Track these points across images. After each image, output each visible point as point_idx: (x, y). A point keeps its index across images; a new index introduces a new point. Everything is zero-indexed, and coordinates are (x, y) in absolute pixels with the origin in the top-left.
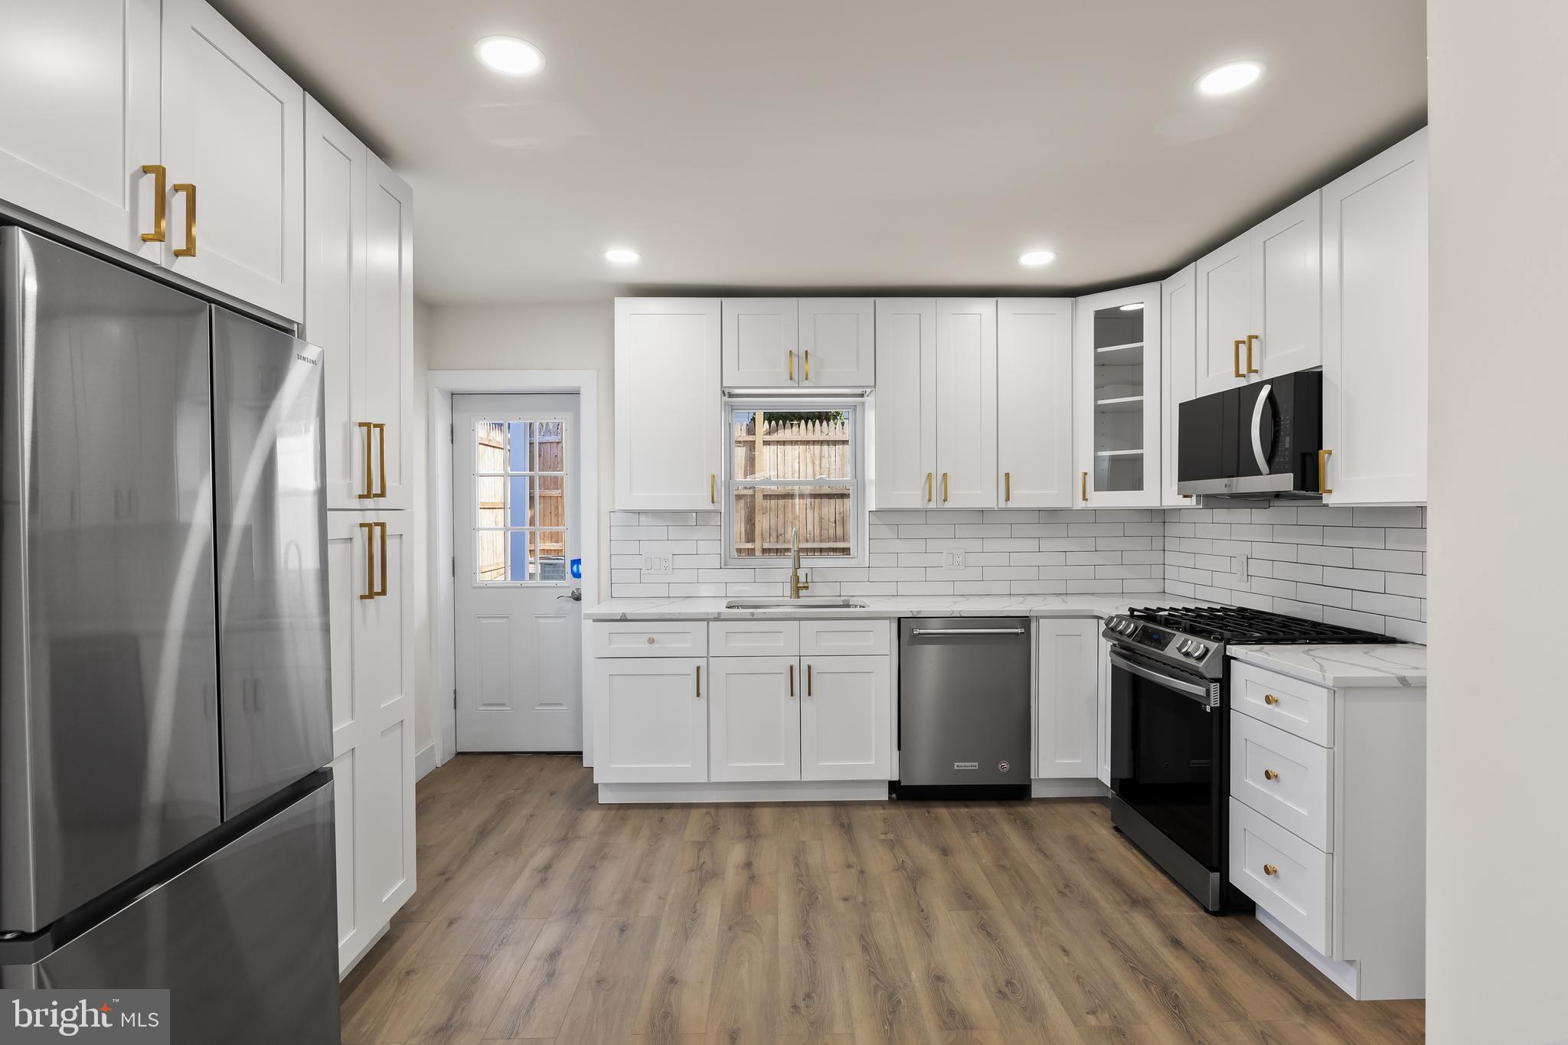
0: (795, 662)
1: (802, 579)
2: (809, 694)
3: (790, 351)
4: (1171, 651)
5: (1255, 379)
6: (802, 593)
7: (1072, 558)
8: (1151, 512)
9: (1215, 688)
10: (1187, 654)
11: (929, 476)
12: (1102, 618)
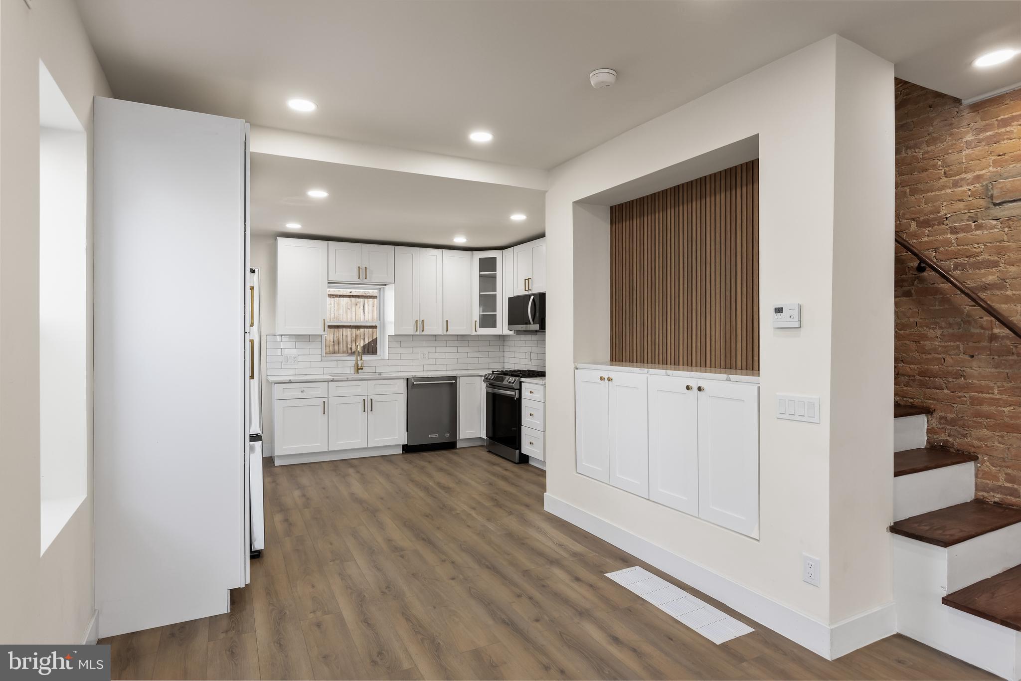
0: (365, 398)
1: (360, 365)
2: (372, 411)
3: (359, 267)
4: (505, 382)
5: (530, 292)
6: (360, 371)
7: (470, 355)
8: (499, 336)
9: (517, 392)
10: (510, 382)
11: (417, 321)
12: (482, 376)
